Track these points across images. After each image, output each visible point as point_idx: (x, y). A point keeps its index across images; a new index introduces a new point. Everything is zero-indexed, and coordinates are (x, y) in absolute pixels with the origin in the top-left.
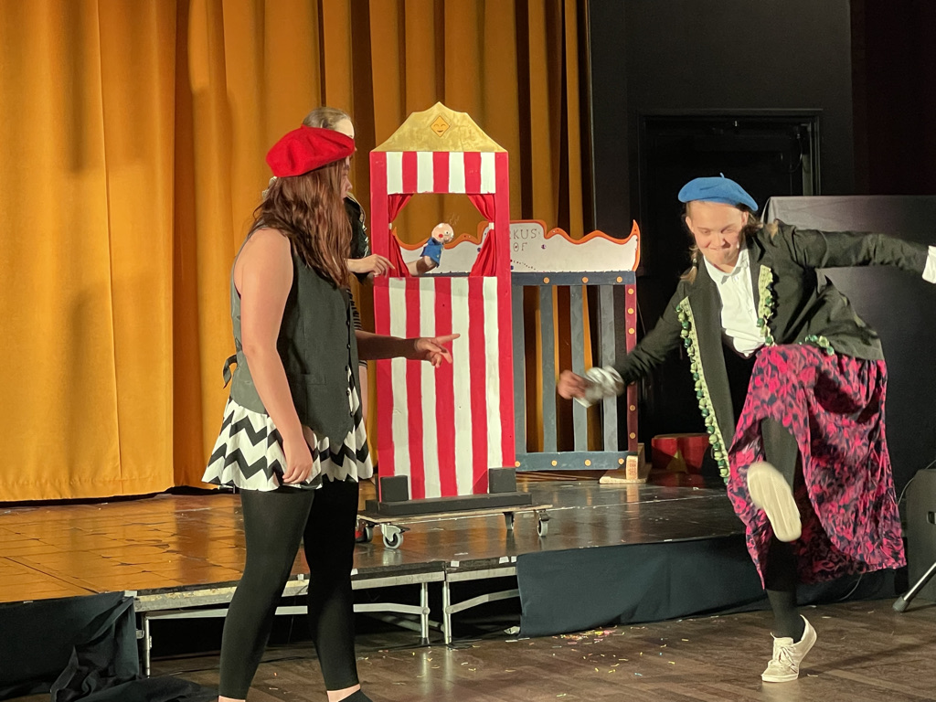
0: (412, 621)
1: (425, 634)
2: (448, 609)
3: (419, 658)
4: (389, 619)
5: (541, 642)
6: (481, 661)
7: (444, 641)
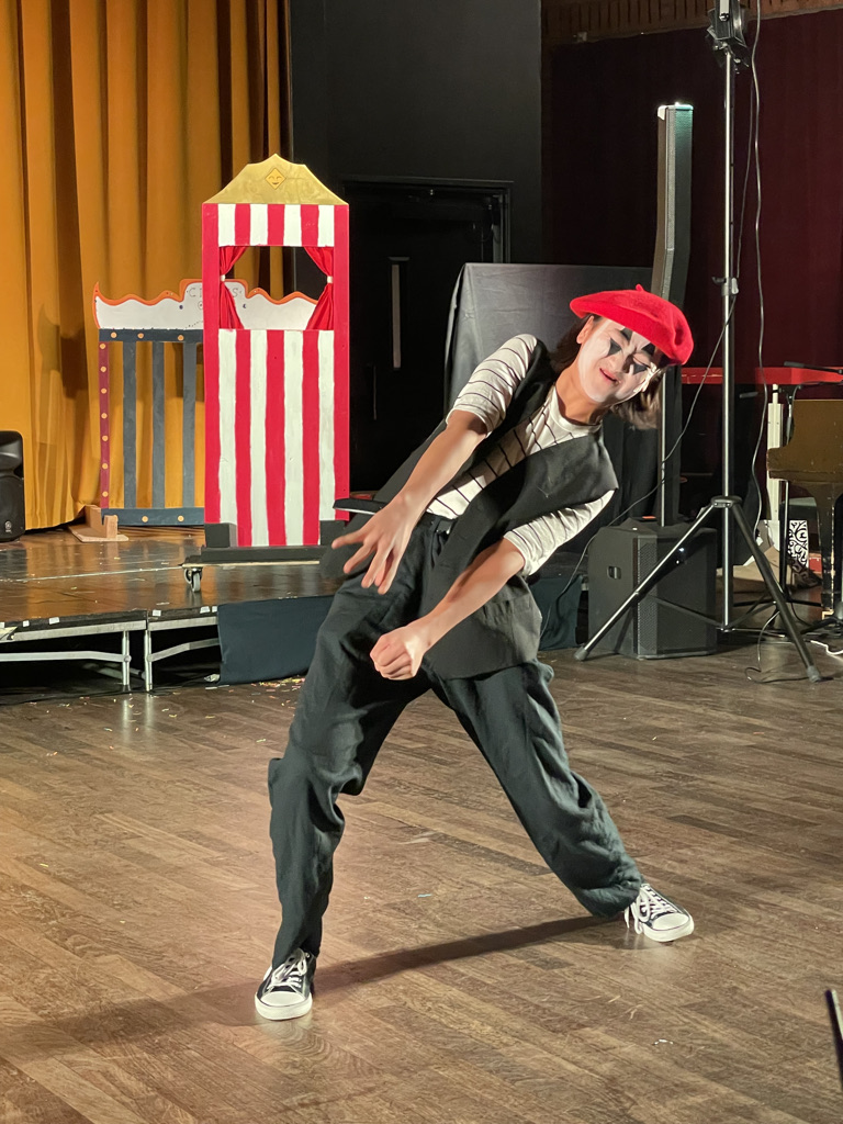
0: (113, 668)
1: (126, 681)
2: (150, 657)
3: (119, 705)
4: (89, 666)
5: (240, 689)
6: (182, 708)
7: (145, 688)
